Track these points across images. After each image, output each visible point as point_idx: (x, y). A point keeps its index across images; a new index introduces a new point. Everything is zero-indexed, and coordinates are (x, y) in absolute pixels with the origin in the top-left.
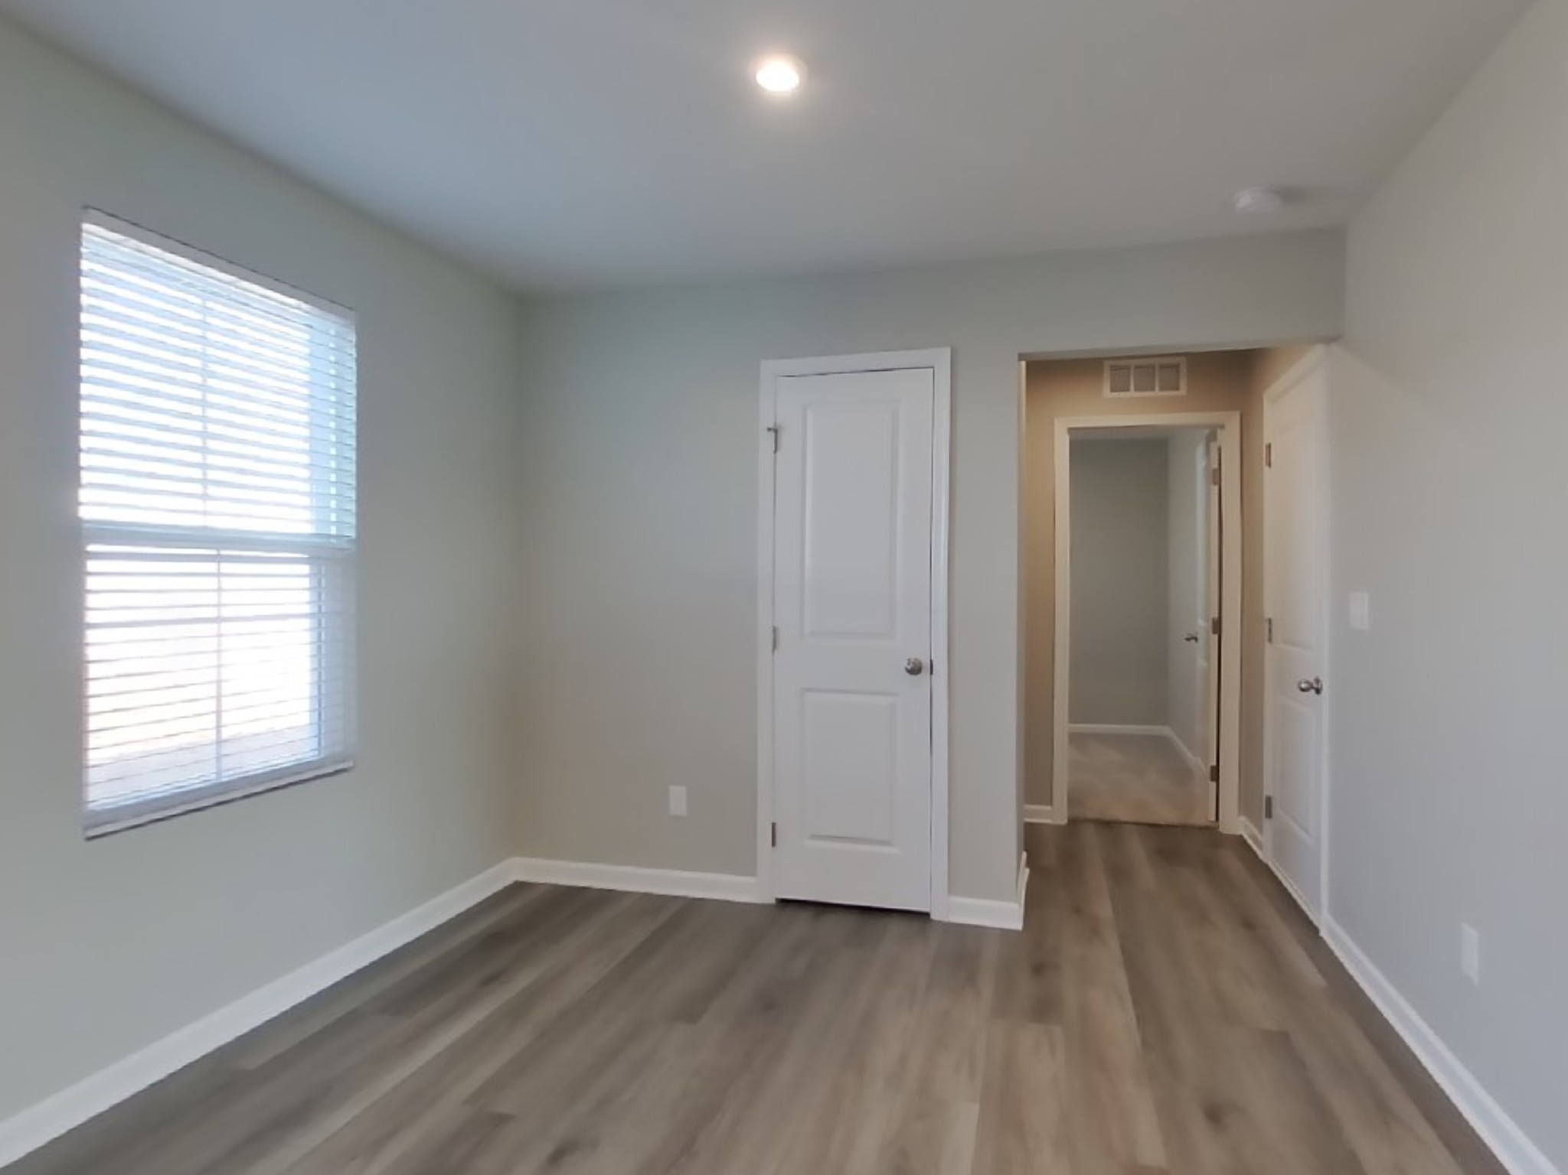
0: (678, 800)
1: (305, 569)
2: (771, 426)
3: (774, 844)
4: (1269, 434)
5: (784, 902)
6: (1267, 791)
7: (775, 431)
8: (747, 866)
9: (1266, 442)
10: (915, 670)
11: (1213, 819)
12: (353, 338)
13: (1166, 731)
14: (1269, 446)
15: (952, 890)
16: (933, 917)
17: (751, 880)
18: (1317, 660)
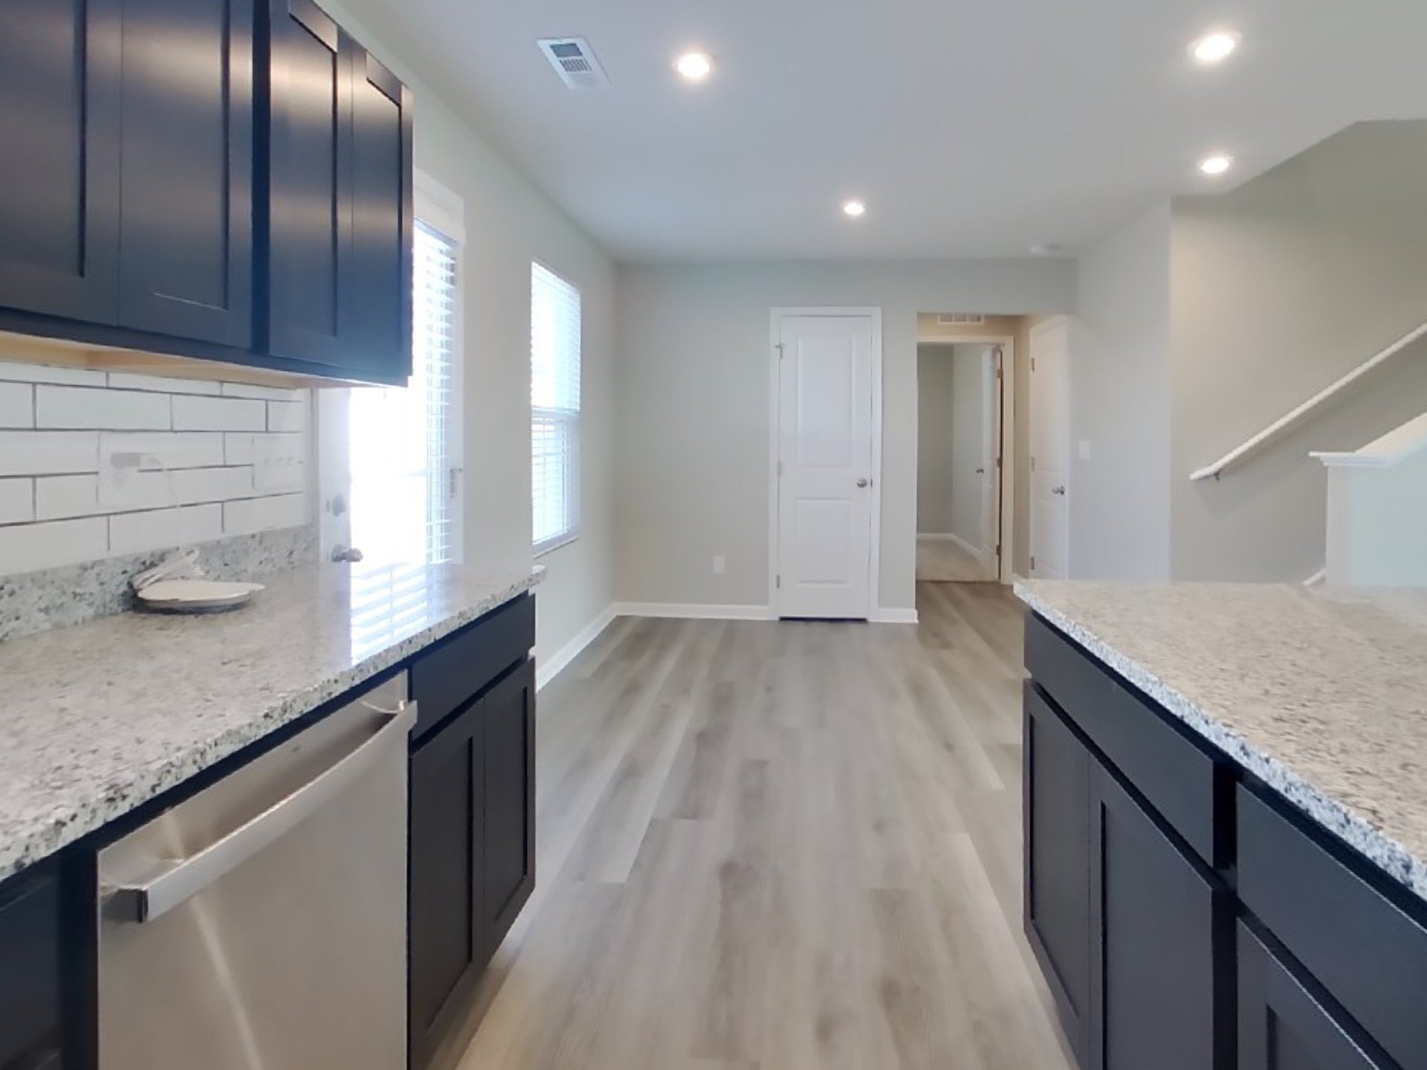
0: (719, 564)
1: (552, 428)
2: (778, 344)
3: (778, 586)
4: (1033, 352)
5: (783, 619)
6: (1031, 554)
7: (780, 347)
8: (764, 601)
9: (1031, 356)
10: (862, 485)
11: (997, 576)
12: (579, 300)
13: (952, 536)
14: (1033, 360)
15: (880, 605)
16: (870, 620)
17: (764, 608)
18: (1062, 476)
